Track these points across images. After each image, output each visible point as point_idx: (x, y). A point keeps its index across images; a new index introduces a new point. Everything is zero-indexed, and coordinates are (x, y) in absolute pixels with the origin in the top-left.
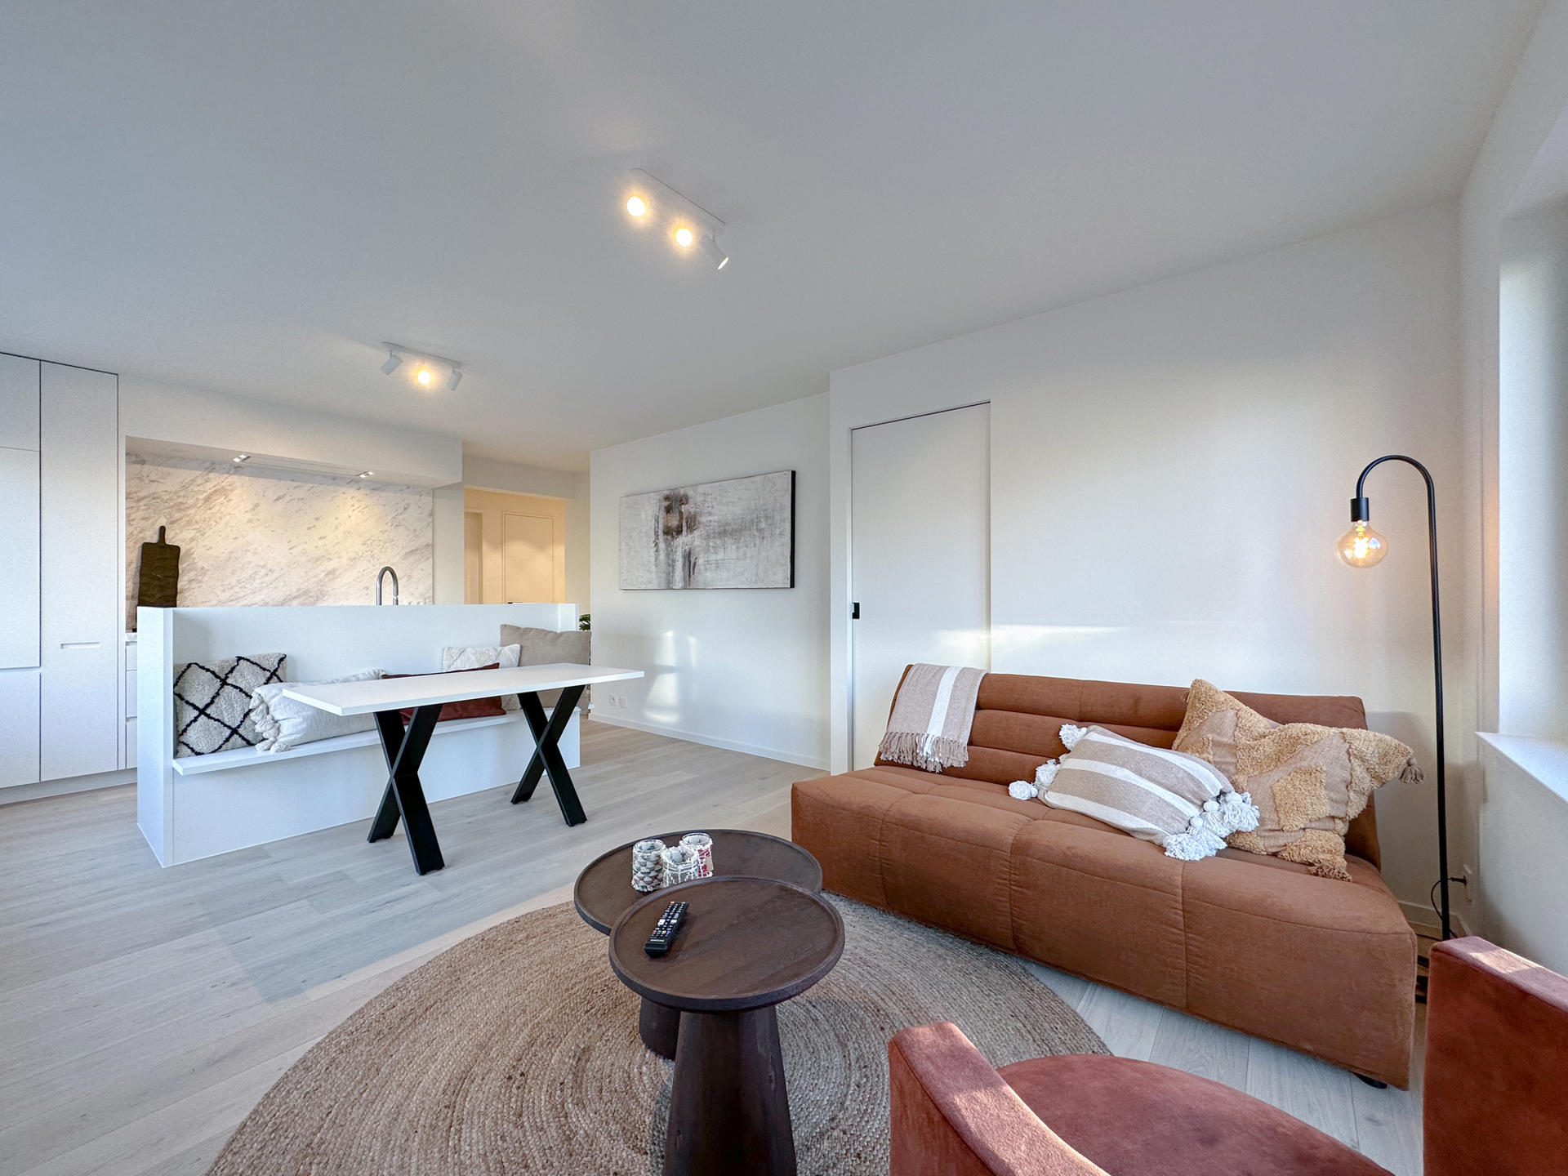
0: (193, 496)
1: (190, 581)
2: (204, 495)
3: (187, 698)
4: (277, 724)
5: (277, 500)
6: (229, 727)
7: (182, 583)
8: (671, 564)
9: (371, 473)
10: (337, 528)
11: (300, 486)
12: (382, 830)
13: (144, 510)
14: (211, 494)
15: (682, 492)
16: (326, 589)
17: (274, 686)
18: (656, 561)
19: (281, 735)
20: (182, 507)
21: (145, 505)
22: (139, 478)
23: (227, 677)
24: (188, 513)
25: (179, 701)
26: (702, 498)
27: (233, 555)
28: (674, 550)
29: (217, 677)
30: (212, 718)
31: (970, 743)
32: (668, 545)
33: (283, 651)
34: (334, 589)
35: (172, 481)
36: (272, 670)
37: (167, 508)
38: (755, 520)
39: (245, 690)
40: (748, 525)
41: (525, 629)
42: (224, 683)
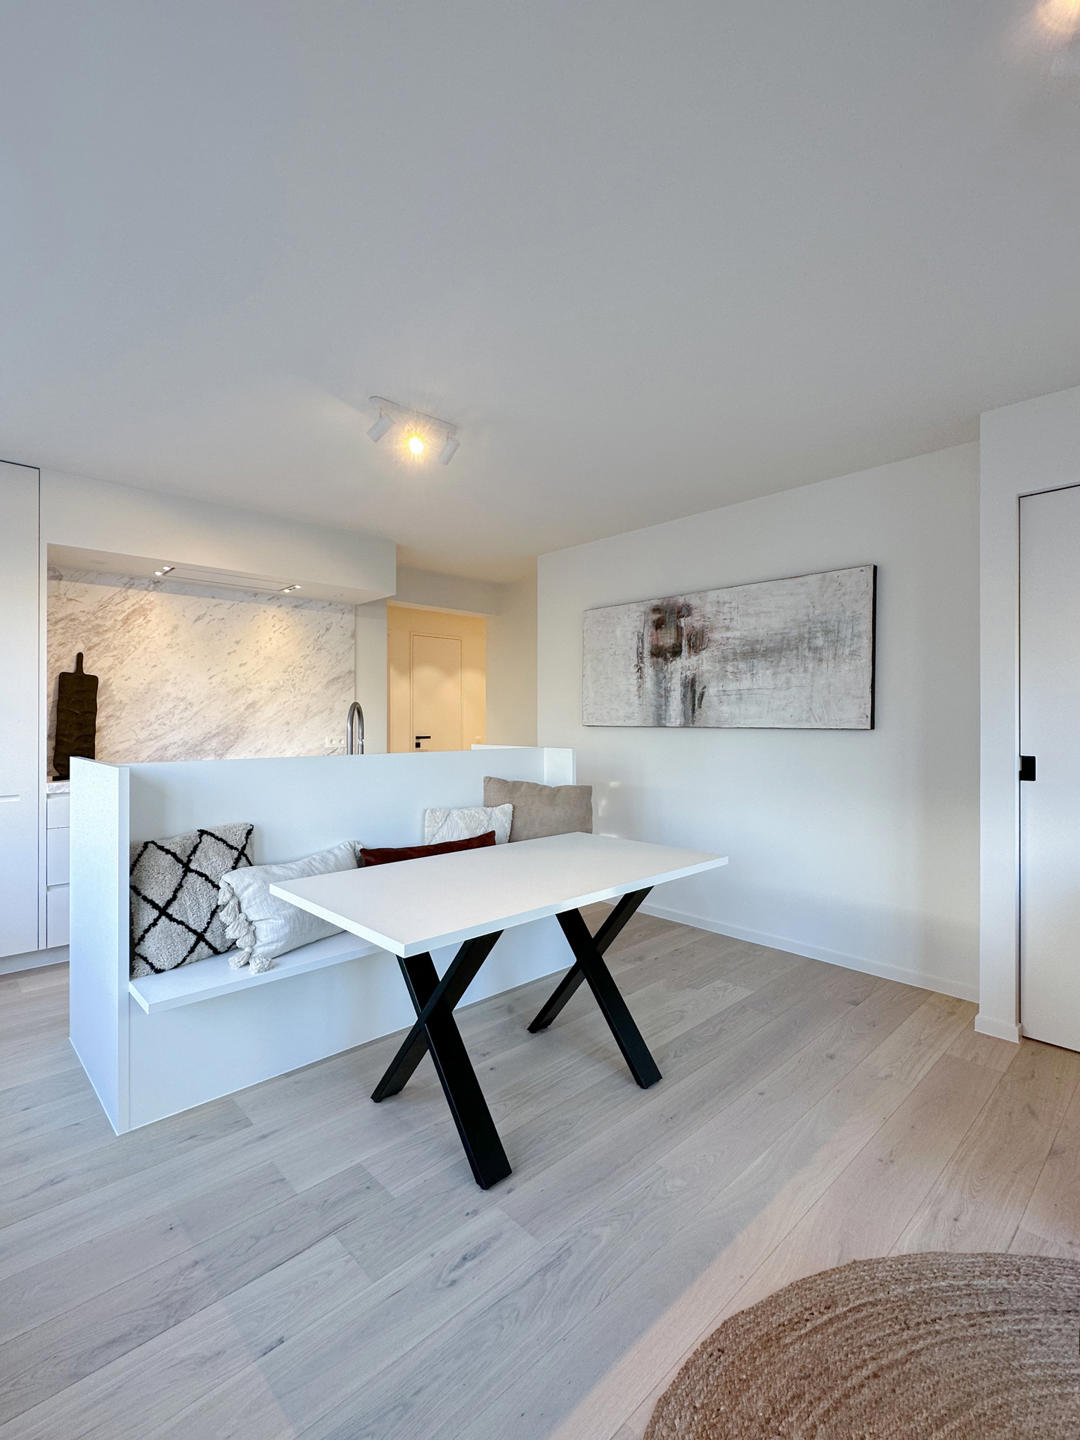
0: (111, 617)
1: (108, 717)
2: (124, 615)
3: (145, 892)
4: (253, 928)
5: (196, 621)
6: (194, 932)
7: (100, 720)
8: (663, 695)
9: (298, 587)
10: (257, 652)
11: (221, 604)
12: (393, 1087)
13: (62, 634)
14: (129, 614)
15: (681, 601)
16: (246, 725)
17: (243, 870)
18: (638, 690)
19: (259, 943)
20: (101, 630)
21: (63, 628)
22: (58, 596)
23: (189, 861)
24: (107, 636)
25: (134, 895)
26: (715, 608)
27: (152, 686)
28: (668, 676)
29: (179, 860)
30: (175, 920)
32: (658, 670)
33: (251, 820)
34: (254, 725)
35: (89, 598)
36: (240, 848)
37: (84, 632)
38: (806, 635)
39: (211, 878)
40: (793, 643)
41: (515, 784)
42: (187, 869)
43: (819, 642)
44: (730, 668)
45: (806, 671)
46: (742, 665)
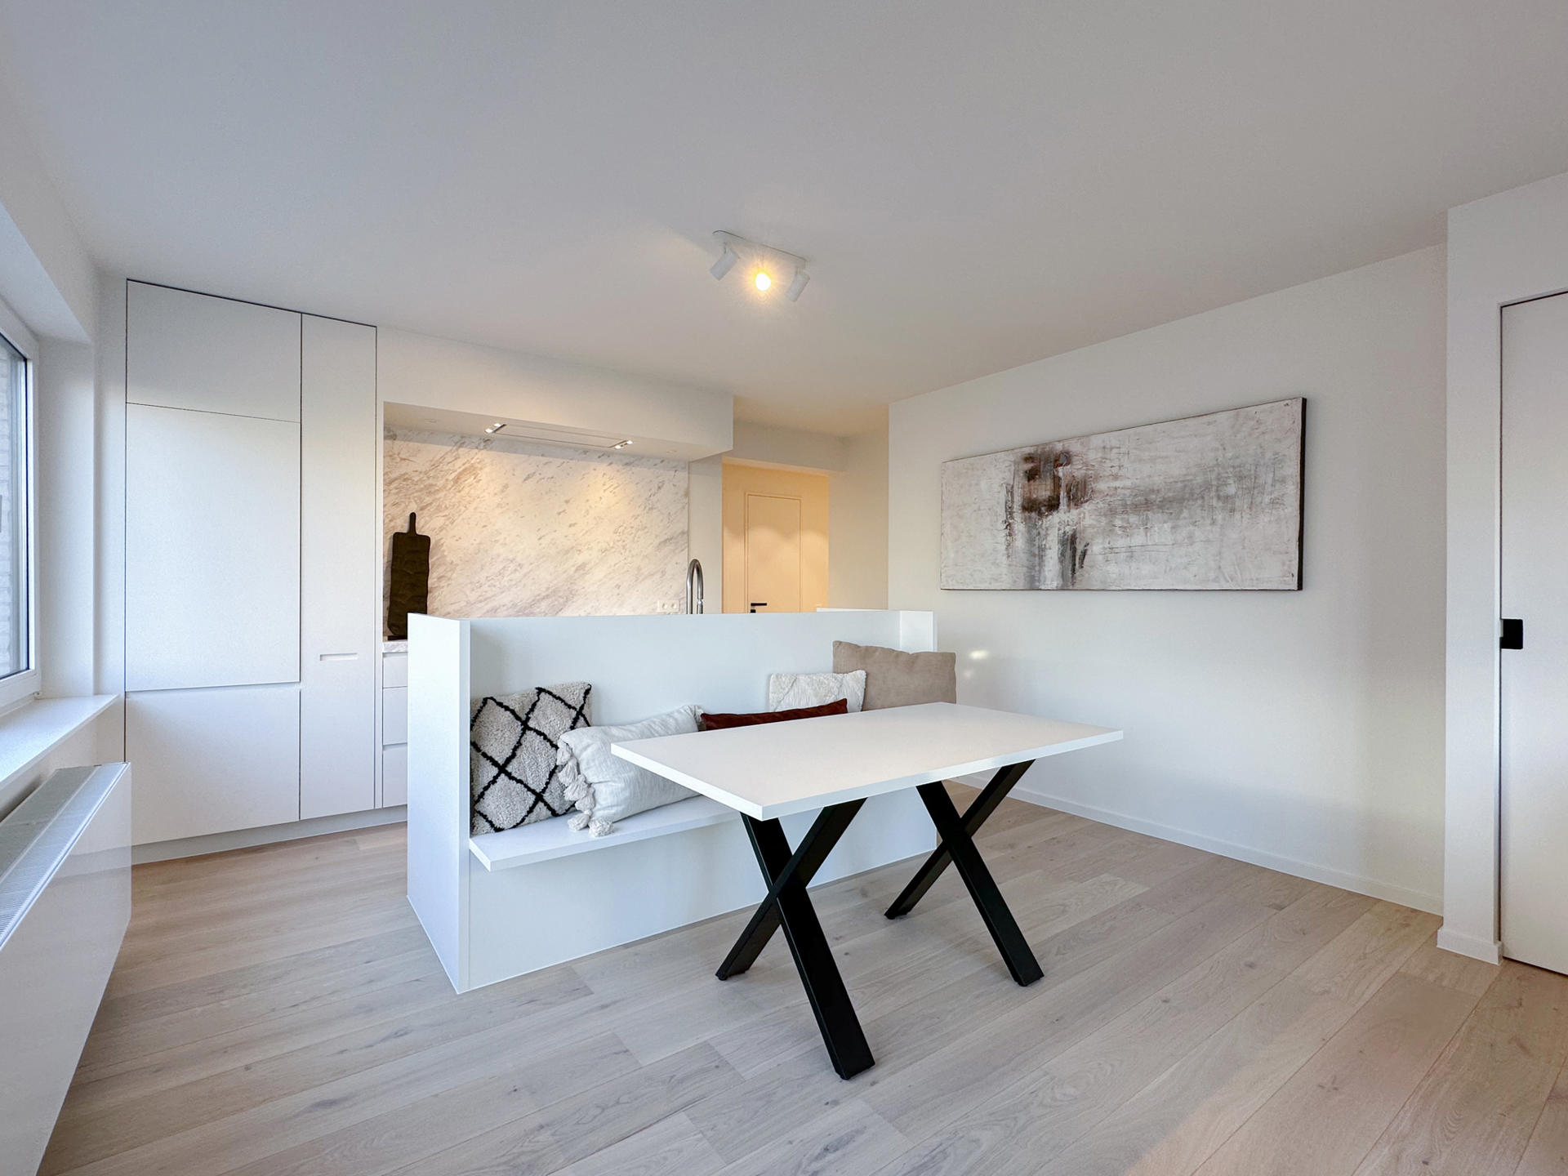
0: (442, 477)
1: (440, 578)
2: (454, 475)
3: (485, 749)
4: (591, 790)
5: (525, 480)
6: (533, 792)
7: (432, 581)
8: (1037, 554)
9: (630, 442)
10: (587, 512)
11: (550, 462)
12: (739, 965)
13: (397, 494)
14: (460, 474)
15: (1059, 447)
16: (576, 587)
17: (581, 730)
18: (1007, 549)
19: (598, 807)
20: (432, 489)
21: (397, 489)
22: (391, 456)
23: (528, 719)
24: (438, 496)
25: (474, 752)
26: (1100, 455)
27: (482, 547)
28: (1042, 533)
29: (518, 718)
30: (514, 778)
32: (1031, 526)
33: (588, 680)
34: (584, 588)
35: (422, 457)
36: (578, 708)
37: (417, 491)
38: (1214, 483)
39: (550, 737)
40: (1198, 491)
41: (867, 648)
42: (526, 727)
43: (1231, 490)
44: (1118, 522)
45: (1214, 522)
46: (1133, 519)
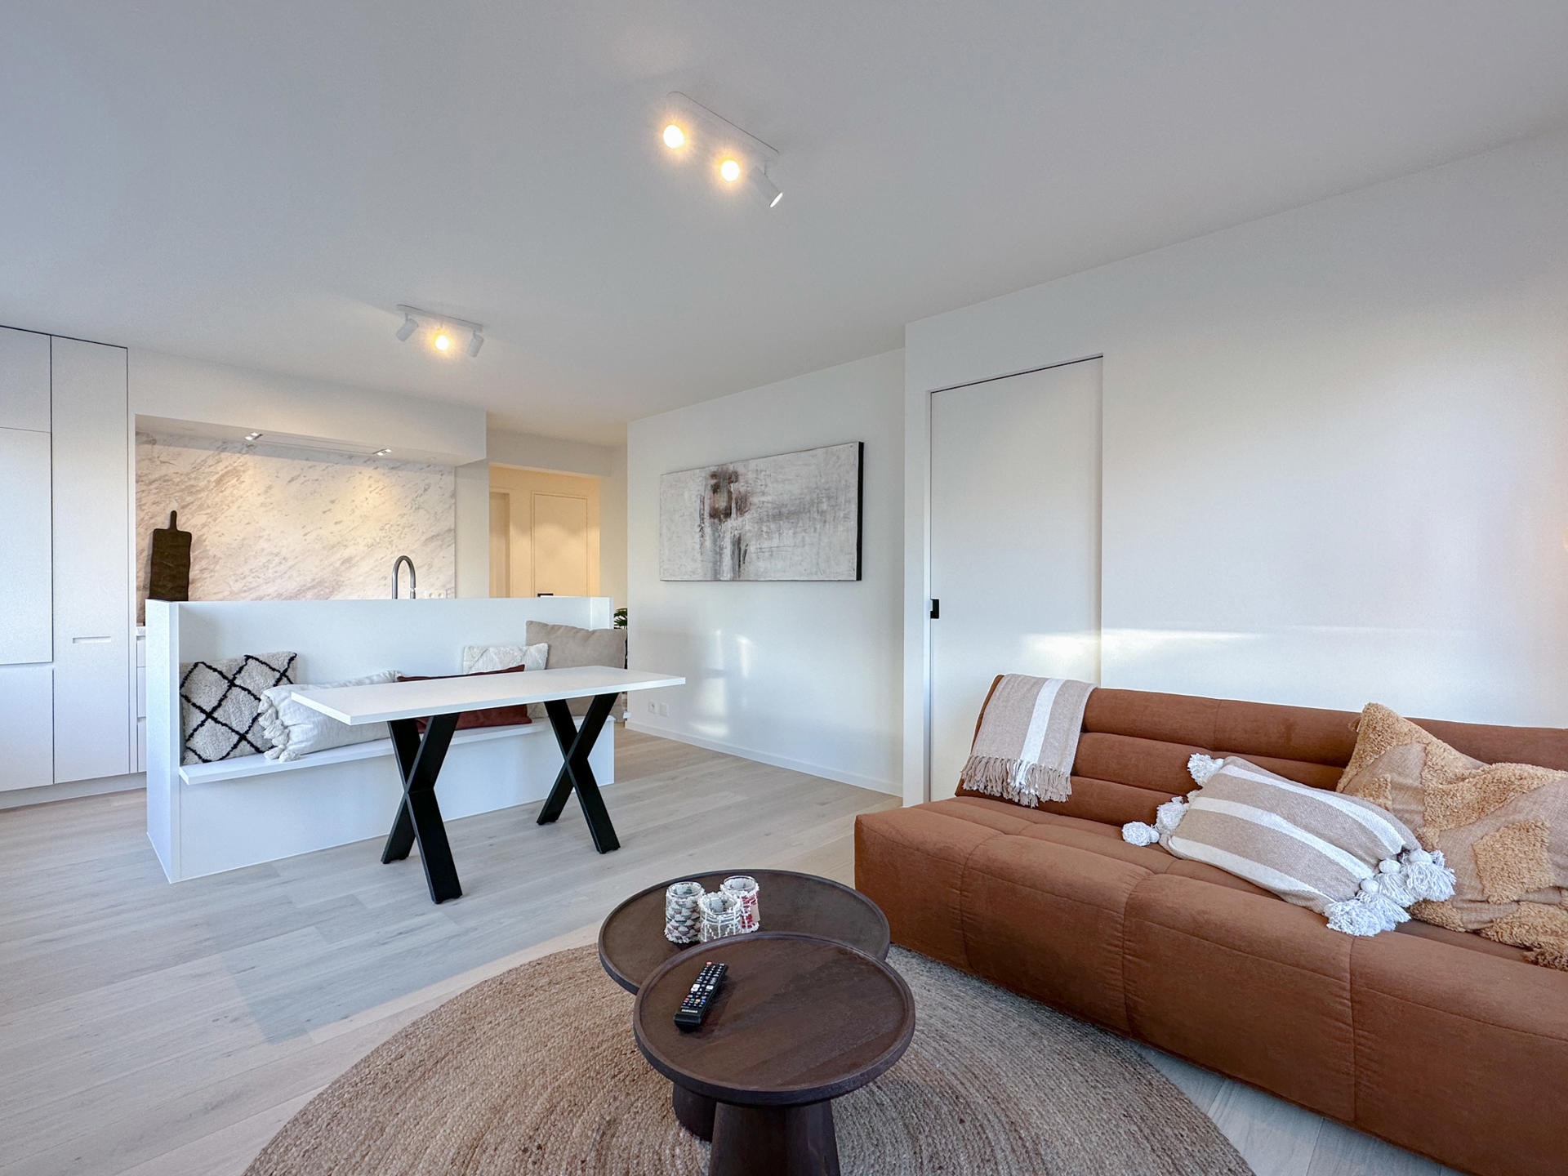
0: (204, 478)
1: (202, 571)
2: (216, 476)
3: (194, 700)
4: (287, 731)
5: (290, 482)
6: (237, 733)
7: (193, 573)
8: (719, 552)
9: (388, 451)
10: (353, 511)
11: (315, 466)
12: (396, 852)
13: (155, 494)
14: (223, 476)
15: (731, 468)
16: (342, 579)
17: (284, 687)
18: (700, 548)
19: (290, 742)
20: (194, 490)
21: (157, 488)
22: (150, 459)
23: (235, 678)
24: (199, 496)
25: (184, 701)
26: (755, 476)
27: (245, 542)
28: (722, 536)
29: (225, 677)
30: (219, 722)
31: (1074, 773)
32: (715, 530)
33: (293, 650)
34: (350, 579)
35: (183, 461)
36: (282, 671)
37: (179, 492)
38: (816, 501)
39: (254, 692)
40: (807, 507)
41: (553, 627)
42: (232, 684)
43: (824, 506)
44: (765, 529)
45: (815, 531)
46: (773, 526)
